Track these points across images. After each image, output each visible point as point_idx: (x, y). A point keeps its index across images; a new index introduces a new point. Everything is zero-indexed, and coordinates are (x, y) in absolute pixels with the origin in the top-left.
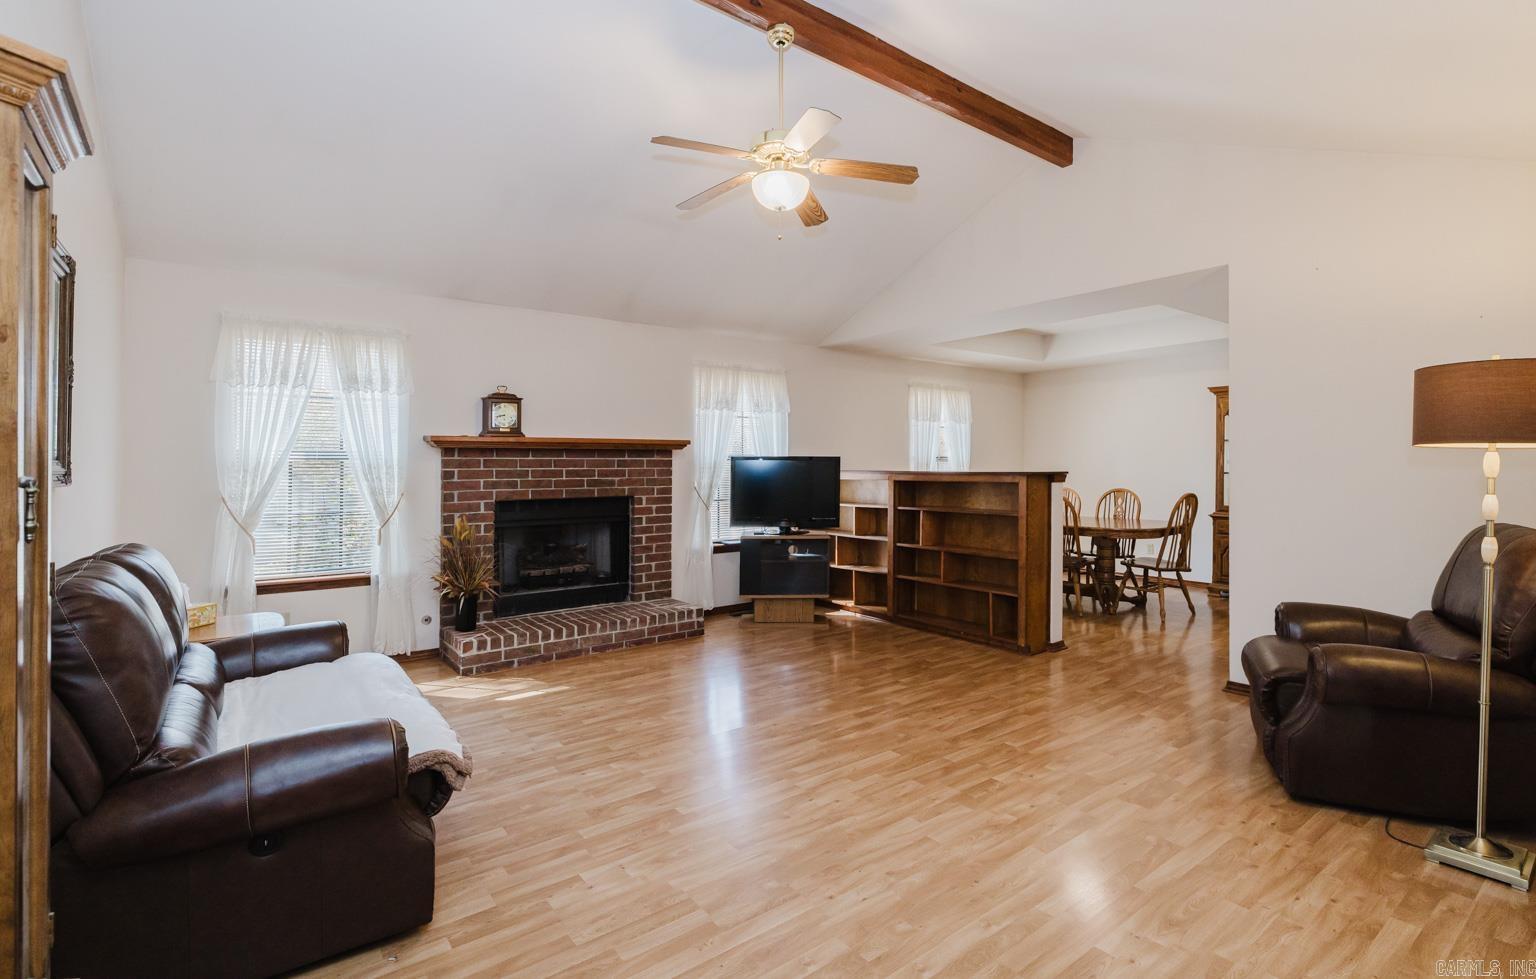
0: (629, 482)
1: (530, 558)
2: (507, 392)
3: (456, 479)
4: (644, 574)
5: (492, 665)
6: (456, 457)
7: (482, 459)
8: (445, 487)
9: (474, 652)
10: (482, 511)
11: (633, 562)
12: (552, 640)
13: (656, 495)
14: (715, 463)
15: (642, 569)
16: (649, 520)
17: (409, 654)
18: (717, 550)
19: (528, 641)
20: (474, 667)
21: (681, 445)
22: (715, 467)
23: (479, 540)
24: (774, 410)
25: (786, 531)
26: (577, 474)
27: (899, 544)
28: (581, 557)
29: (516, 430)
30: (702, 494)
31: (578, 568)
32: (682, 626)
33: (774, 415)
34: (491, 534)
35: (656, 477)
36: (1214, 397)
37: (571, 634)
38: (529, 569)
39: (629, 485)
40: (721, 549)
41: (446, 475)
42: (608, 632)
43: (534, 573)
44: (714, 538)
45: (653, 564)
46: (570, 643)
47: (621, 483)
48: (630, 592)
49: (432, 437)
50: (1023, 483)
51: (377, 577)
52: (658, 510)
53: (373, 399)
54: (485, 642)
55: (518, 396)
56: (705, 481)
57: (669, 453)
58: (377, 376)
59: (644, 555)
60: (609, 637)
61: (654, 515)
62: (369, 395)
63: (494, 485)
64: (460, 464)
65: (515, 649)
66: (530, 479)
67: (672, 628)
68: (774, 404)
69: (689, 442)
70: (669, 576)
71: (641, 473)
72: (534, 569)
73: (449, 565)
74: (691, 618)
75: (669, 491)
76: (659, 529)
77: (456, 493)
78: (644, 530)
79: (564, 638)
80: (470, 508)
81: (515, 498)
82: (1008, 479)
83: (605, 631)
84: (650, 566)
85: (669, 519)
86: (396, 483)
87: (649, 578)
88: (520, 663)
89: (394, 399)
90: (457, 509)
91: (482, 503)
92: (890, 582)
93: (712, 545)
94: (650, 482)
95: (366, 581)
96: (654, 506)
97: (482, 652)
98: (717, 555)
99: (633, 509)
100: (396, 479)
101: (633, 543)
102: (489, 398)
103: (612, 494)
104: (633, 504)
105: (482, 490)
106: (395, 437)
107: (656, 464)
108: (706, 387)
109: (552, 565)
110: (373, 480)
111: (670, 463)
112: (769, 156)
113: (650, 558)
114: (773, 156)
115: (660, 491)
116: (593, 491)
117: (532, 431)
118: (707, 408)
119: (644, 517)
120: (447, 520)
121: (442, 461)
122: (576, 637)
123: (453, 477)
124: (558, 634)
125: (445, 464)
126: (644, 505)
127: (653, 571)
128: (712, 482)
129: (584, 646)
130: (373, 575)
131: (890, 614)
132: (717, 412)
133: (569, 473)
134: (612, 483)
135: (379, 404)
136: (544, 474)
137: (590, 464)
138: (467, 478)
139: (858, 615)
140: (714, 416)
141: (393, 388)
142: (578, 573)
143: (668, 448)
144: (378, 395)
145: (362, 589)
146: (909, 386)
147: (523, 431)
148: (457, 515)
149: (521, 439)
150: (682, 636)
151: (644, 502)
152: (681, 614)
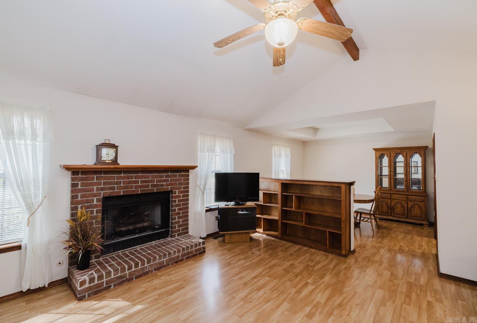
0: (171, 184)
1: (121, 221)
2: (110, 143)
3: (79, 187)
4: (177, 225)
5: (98, 290)
6: (80, 176)
7: (95, 176)
8: (72, 191)
9: (87, 285)
10: (95, 203)
11: (172, 220)
12: (133, 269)
13: (182, 190)
14: (207, 175)
15: (176, 223)
16: (179, 201)
17: (47, 286)
18: (207, 211)
19: (119, 273)
20: (87, 294)
21: (194, 168)
22: (207, 177)
23: (92, 218)
24: (229, 153)
25: (237, 204)
26: (146, 182)
27: (283, 208)
28: (146, 218)
29: (115, 161)
30: (201, 188)
31: (145, 224)
32: (196, 250)
33: (229, 155)
34: (100, 215)
35: (182, 182)
36: (374, 152)
37: (143, 264)
38: (121, 227)
39: (170, 186)
40: (209, 210)
41: (73, 185)
42: (162, 260)
43: (123, 229)
44: (206, 206)
45: (181, 220)
46: (142, 269)
47: (167, 185)
48: (170, 233)
49: (64, 166)
50: (343, 187)
51: (26, 244)
52: (183, 196)
53: (26, 145)
54: (94, 278)
55: (116, 145)
56: (203, 182)
57: (188, 171)
58: (28, 132)
59: (177, 217)
60: (163, 262)
61: (181, 198)
62: (22, 142)
63: (102, 189)
64: (82, 179)
65: (112, 279)
66: (122, 185)
67: (192, 252)
68: (229, 151)
69: (197, 167)
70: (188, 224)
71: (175, 180)
72: (124, 227)
73: (73, 235)
74: (200, 246)
75: (188, 187)
76: (183, 204)
77: (79, 195)
78: (177, 206)
79: (140, 267)
80: (88, 201)
81: (114, 195)
82: (336, 185)
83: (161, 259)
84: (180, 221)
85: (188, 200)
86: (41, 190)
87: (179, 226)
88: (115, 285)
89: (40, 144)
90: (79, 203)
91: (95, 199)
92: (280, 223)
93: (205, 209)
94: (180, 184)
95: (19, 248)
96: (181, 195)
97: (92, 284)
98: (206, 213)
99: (172, 196)
100: (41, 188)
101: (172, 211)
102: (100, 145)
103: (162, 190)
104: (172, 194)
105: (95, 192)
106: (40, 166)
107: (183, 176)
108: (202, 143)
109: (133, 224)
110: (24, 190)
111: (188, 176)
112: (277, 12)
113: (179, 218)
114: (279, 13)
115: (184, 188)
116: (154, 189)
117: (123, 162)
118: (203, 152)
119: (177, 200)
120: (74, 209)
121: (71, 177)
122: (146, 265)
123: (78, 186)
124: (137, 265)
125: (73, 179)
126: (177, 194)
127: (181, 223)
128: (205, 183)
129: (150, 269)
130: (23, 244)
131: (280, 236)
132: (207, 154)
133: (142, 182)
134: (163, 185)
135: (30, 148)
136: (129, 183)
137: (152, 177)
138: (87, 186)
139: (265, 236)
140: (206, 155)
141: (40, 139)
142: (146, 226)
143: (188, 169)
144: (29, 142)
145: (17, 252)
146: (272, 145)
147: (118, 162)
148: (79, 206)
149: (117, 166)
150: (196, 255)
151: (177, 193)
152: (196, 245)
